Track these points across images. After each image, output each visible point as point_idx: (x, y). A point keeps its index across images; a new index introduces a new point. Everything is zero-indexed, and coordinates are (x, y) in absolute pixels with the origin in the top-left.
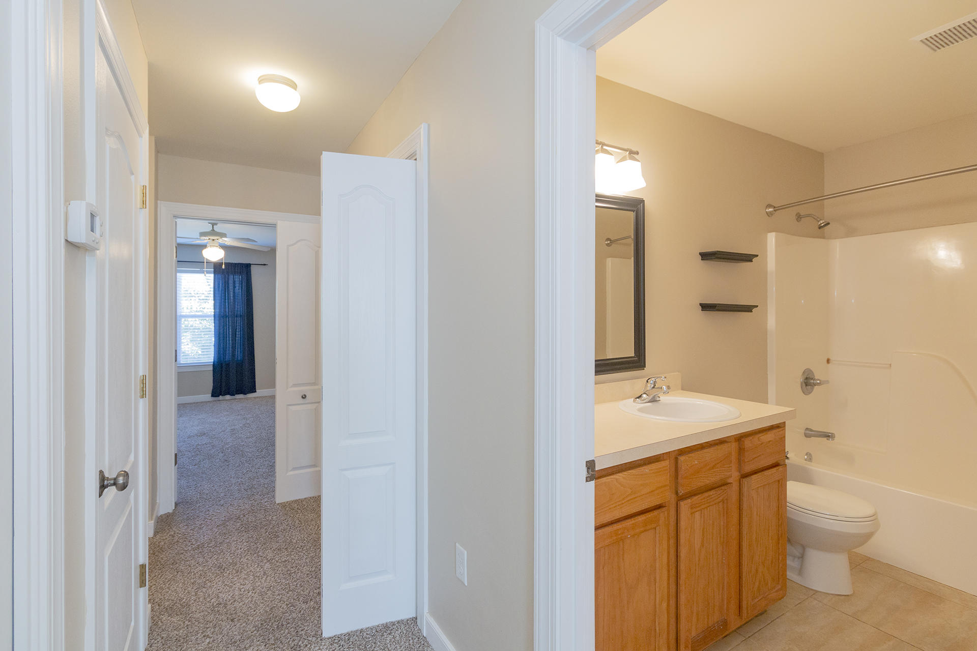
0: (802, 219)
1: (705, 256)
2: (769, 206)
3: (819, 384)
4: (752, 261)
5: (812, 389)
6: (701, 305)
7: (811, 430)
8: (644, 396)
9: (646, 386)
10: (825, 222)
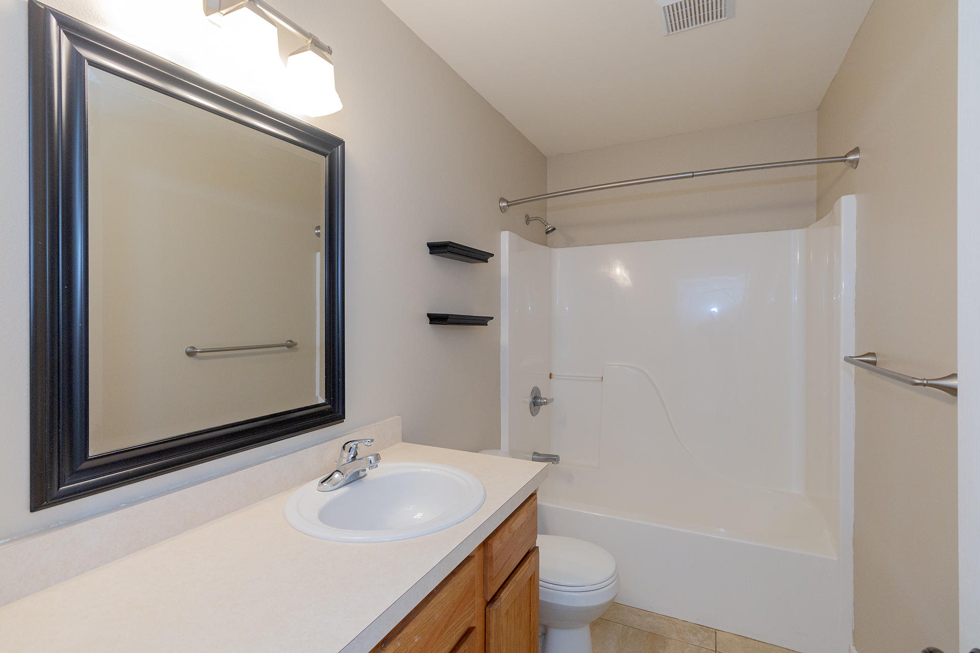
0: (530, 222)
1: (436, 248)
2: (502, 200)
3: (545, 403)
4: (487, 262)
5: (539, 409)
6: (429, 315)
7: (539, 455)
8: (337, 475)
9: (341, 456)
10: (552, 227)
